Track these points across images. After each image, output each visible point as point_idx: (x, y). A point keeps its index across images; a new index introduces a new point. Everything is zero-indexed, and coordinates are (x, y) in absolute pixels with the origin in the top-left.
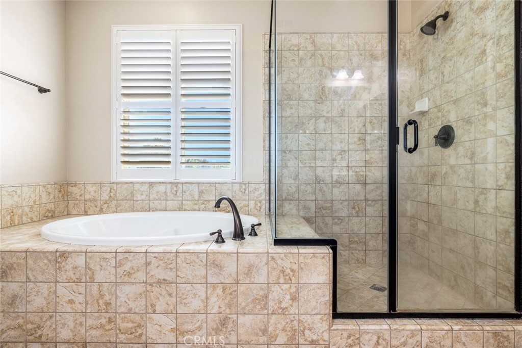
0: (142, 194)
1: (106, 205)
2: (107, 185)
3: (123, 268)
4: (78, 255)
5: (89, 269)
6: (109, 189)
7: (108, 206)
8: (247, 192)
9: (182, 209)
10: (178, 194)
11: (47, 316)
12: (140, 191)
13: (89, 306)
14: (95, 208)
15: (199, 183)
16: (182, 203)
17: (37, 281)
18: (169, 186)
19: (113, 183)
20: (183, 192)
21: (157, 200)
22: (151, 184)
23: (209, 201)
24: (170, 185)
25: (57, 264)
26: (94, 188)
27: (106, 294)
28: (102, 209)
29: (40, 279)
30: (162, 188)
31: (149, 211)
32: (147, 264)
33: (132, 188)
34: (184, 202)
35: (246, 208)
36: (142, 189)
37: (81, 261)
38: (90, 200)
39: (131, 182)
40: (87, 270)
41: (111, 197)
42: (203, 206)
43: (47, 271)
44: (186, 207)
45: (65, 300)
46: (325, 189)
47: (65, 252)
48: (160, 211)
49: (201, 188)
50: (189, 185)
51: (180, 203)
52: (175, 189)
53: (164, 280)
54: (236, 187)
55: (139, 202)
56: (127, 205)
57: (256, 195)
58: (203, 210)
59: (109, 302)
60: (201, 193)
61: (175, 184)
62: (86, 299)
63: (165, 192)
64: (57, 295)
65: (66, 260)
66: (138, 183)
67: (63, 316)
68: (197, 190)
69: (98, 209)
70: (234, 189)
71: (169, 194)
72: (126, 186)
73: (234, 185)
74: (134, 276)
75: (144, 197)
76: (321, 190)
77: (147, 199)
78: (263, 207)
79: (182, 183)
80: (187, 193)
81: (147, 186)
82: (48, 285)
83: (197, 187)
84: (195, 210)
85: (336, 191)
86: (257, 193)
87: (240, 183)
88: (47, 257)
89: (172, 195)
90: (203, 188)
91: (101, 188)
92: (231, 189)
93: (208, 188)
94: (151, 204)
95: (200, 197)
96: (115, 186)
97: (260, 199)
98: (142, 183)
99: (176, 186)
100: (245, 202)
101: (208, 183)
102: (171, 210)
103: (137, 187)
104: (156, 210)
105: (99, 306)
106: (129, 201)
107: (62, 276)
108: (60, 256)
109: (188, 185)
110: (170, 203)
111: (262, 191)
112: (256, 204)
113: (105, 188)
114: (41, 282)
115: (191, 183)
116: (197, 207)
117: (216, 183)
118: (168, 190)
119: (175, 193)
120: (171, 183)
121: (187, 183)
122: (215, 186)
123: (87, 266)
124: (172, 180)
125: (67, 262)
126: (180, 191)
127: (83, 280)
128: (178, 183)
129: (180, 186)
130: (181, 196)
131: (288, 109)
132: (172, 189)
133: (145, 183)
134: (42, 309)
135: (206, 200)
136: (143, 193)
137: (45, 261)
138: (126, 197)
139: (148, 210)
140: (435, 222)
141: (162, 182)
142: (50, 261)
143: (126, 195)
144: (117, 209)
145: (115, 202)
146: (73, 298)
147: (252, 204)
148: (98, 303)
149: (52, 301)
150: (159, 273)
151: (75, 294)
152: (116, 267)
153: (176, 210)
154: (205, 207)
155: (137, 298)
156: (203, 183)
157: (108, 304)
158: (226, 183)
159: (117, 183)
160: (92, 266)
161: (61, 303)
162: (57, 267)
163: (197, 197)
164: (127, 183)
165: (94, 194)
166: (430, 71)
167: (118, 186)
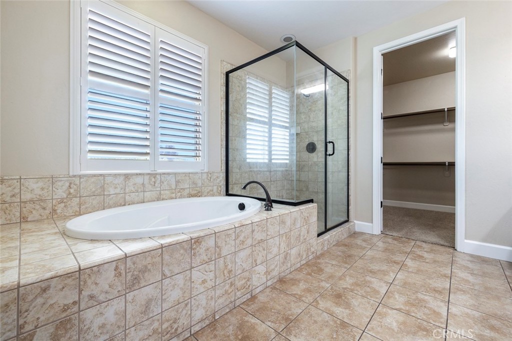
0: (116, 188)
1: (63, 205)
2: (63, 179)
3: (239, 239)
4: (210, 237)
5: (217, 247)
6: (67, 184)
7: (65, 206)
8: (212, 180)
9: (160, 198)
10: (156, 185)
11: (183, 305)
12: (114, 184)
13: (217, 279)
14: (42, 211)
15: (175, 174)
16: (160, 193)
17: (174, 274)
18: (147, 177)
19: (75, 176)
20: (162, 182)
21: (134, 192)
22: (127, 176)
23: (184, 189)
24: (149, 176)
25: (192, 251)
26: (40, 184)
27: (229, 264)
28: (55, 210)
29: (176, 271)
30: (139, 180)
31: (125, 205)
32: (253, 231)
33: (103, 182)
34: (162, 192)
35: (211, 192)
36: (116, 182)
37: (211, 242)
38: (32, 201)
39: (101, 175)
40: (216, 248)
41: (70, 194)
42: (180, 194)
43: (183, 260)
44: (164, 197)
45: (199, 283)
46: (254, 175)
47: (198, 238)
48: (138, 203)
49: (178, 178)
50: (167, 175)
51: (159, 194)
52: (153, 180)
53: (261, 240)
54: (205, 176)
55: (112, 196)
56: (95, 202)
57: (218, 181)
58: (179, 198)
59: (230, 269)
60: (177, 182)
61: (153, 175)
62: (215, 275)
63: (143, 184)
64: (192, 281)
65: (200, 245)
66: (110, 175)
67: (197, 298)
68: (174, 180)
69: (47, 212)
70: (203, 178)
71: (147, 186)
72: (93, 179)
73: (203, 174)
74: (246, 243)
75: (118, 191)
76: (252, 176)
77: (122, 192)
78: (222, 191)
79: (160, 174)
80: (165, 183)
81: (122, 178)
82: (184, 274)
83: (174, 177)
84: (172, 198)
85: (259, 176)
86: (218, 180)
87: (207, 173)
88: (183, 248)
89: (150, 186)
90: (180, 178)
91: (53, 183)
92: (201, 177)
93: (183, 178)
94: (127, 197)
95: (176, 186)
96: (77, 181)
97: (220, 184)
98: (115, 175)
99: (154, 177)
100: (210, 188)
101: (183, 173)
102: (149, 202)
103: (109, 180)
104: (133, 203)
105: (224, 276)
106: (98, 197)
107: (197, 261)
108: (195, 243)
109: (165, 176)
110: (147, 194)
111: (221, 179)
112: (218, 189)
113: (60, 184)
114: (178, 274)
115: (168, 174)
116: (174, 195)
117: (189, 173)
118: (146, 181)
119: (153, 184)
120: (149, 174)
121: (164, 174)
122: (189, 176)
123: (216, 246)
124: (149, 172)
125: (201, 246)
126: (158, 182)
127: (213, 259)
128: (156, 174)
129: (158, 177)
130: (159, 186)
131: (236, 120)
132: (150, 180)
133: (120, 175)
134: (178, 301)
135: (182, 189)
136: (117, 186)
137: (182, 251)
138: (94, 192)
139: (123, 204)
140: (304, 189)
141: (140, 174)
142: (186, 250)
143: (94, 189)
144: (80, 208)
145: (78, 199)
146: (205, 277)
147: (215, 188)
148: (224, 274)
149: (187, 289)
150: (259, 236)
151: (207, 274)
152: (235, 240)
153: (154, 201)
154: (181, 195)
155: (247, 259)
156: (179, 174)
157: (230, 271)
158: (197, 173)
159: (80, 177)
160: (219, 244)
161: (196, 287)
162: (193, 254)
163: (174, 187)
164: (94, 176)
165: (41, 193)
166: (301, 113)
167: (82, 180)
